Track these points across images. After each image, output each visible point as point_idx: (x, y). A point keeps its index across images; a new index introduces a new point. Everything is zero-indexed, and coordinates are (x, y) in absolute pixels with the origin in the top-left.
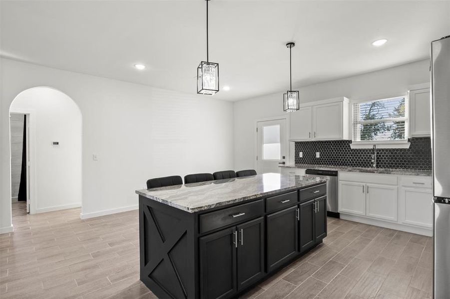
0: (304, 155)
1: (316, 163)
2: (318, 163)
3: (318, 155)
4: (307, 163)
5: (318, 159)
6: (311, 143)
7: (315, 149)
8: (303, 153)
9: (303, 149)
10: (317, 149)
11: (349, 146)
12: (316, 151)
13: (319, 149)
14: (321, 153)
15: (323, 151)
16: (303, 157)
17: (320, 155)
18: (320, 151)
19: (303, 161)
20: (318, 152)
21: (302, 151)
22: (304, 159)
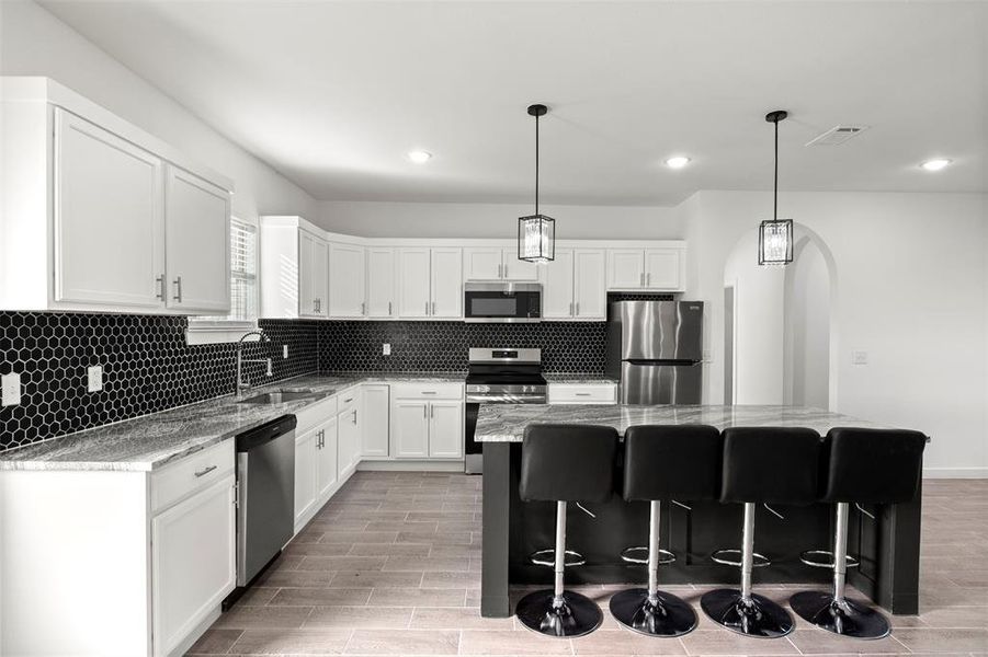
0: (31, 389)
1: (85, 421)
2: (95, 419)
3: (95, 379)
4: (44, 431)
5: (95, 396)
6: (64, 321)
7: (80, 352)
8: (24, 379)
9: (25, 355)
10: (90, 351)
11: (183, 337)
12: (85, 362)
13: (99, 351)
14: (107, 368)
15: (112, 359)
16: (25, 400)
17: (104, 378)
18: (103, 360)
19: (25, 423)
20: (94, 363)
21: (18, 369)
22: (32, 411)
